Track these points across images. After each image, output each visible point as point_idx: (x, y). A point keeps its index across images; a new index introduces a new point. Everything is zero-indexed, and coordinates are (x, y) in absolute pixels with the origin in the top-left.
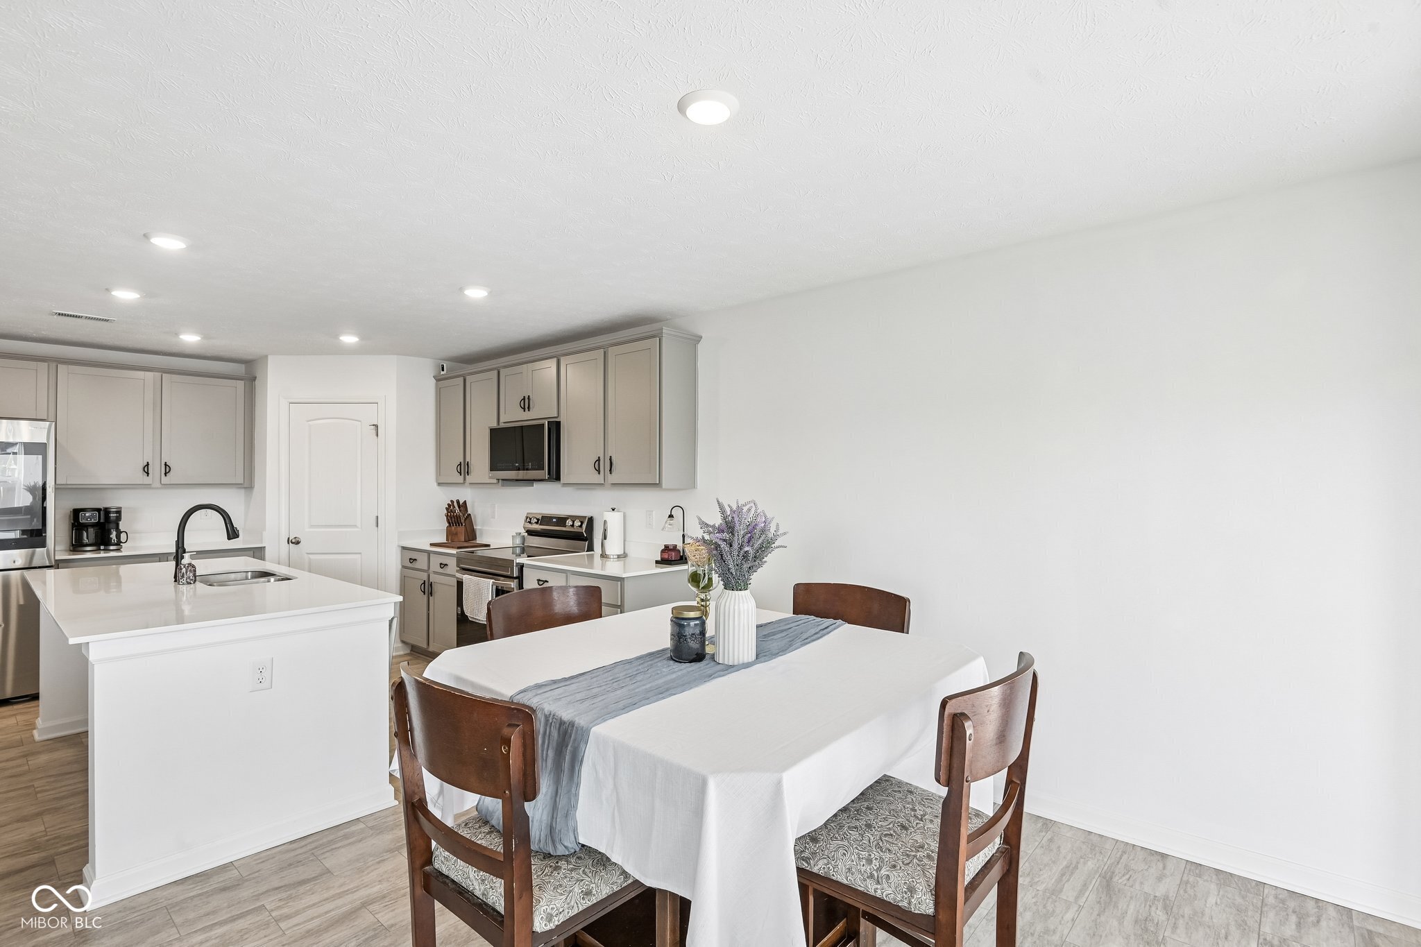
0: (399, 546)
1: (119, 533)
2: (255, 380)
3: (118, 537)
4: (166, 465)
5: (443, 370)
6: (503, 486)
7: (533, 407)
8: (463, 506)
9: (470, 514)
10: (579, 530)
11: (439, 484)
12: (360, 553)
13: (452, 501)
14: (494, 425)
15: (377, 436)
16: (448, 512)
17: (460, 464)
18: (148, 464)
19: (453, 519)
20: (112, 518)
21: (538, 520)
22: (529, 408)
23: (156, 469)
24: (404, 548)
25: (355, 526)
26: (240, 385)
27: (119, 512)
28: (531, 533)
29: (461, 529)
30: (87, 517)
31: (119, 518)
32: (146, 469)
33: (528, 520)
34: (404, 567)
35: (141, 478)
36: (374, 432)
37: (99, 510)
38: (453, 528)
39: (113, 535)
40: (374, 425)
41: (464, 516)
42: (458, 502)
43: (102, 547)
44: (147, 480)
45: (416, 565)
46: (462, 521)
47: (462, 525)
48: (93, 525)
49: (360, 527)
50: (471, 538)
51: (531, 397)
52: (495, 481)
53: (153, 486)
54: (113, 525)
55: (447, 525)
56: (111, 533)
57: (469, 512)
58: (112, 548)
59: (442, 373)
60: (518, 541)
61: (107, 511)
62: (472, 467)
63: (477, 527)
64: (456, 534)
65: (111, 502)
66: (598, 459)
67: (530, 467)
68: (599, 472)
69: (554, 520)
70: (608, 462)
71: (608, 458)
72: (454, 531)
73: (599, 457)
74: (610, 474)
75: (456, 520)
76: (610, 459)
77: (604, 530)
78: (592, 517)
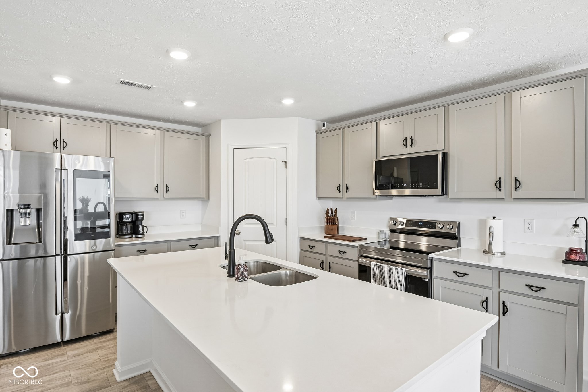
0: (299, 237)
1: (143, 227)
2: (210, 136)
3: (143, 229)
4: (166, 186)
5: (324, 126)
7: (416, 145)
8: (335, 212)
11: (319, 198)
12: (276, 241)
13: (328, 209)
15: (286, 168)
16: (327, 216)
17: (340, 185)
18: (157, 186)
19: (330, 221)
20: (139, 218)
21: (404, 223)
22: (411, 145)
23: (161, 189)
24: (302, 238)
25: (272, 224)
26: (203, 138)
27: (143, 215)
28: (393, 230)
29: (336, 227)
30: (127, 218)
31: (143, 219)
32: (157, 189)
33: (395, 223)
34: (302, 250)
35: (154, 194)
36: (284, 166)
37: (132, 213)
38: (329, 226)
39: (140, 229)
40: (284, 162)
42: (332, 209)
43: (134, 236)
44: (157, 195)
45: (315, 250)
46: (336, 222)
47: (335, 224)
48: (130, 222)
49: (275, 224)
51: (413, 138)
53: (160, 199)
54: (139, 223)
55: (325, 224)
56: (139, 228)
58: (140, 236)
59: (324, 128)
61: (136, 214)
62: (352, 187)
65: (137, 208)
66: (499, 179)
67: (421, 186)
68: (500, 189)
69: (420, 223)
70: (514, 181)
71: (514, 179)
72: (331, 229)
73: (500, 178)
74: (516, 191)
75: (332, 221)
76: (515, 179)
77: (489, 233)
78: (459, 222)
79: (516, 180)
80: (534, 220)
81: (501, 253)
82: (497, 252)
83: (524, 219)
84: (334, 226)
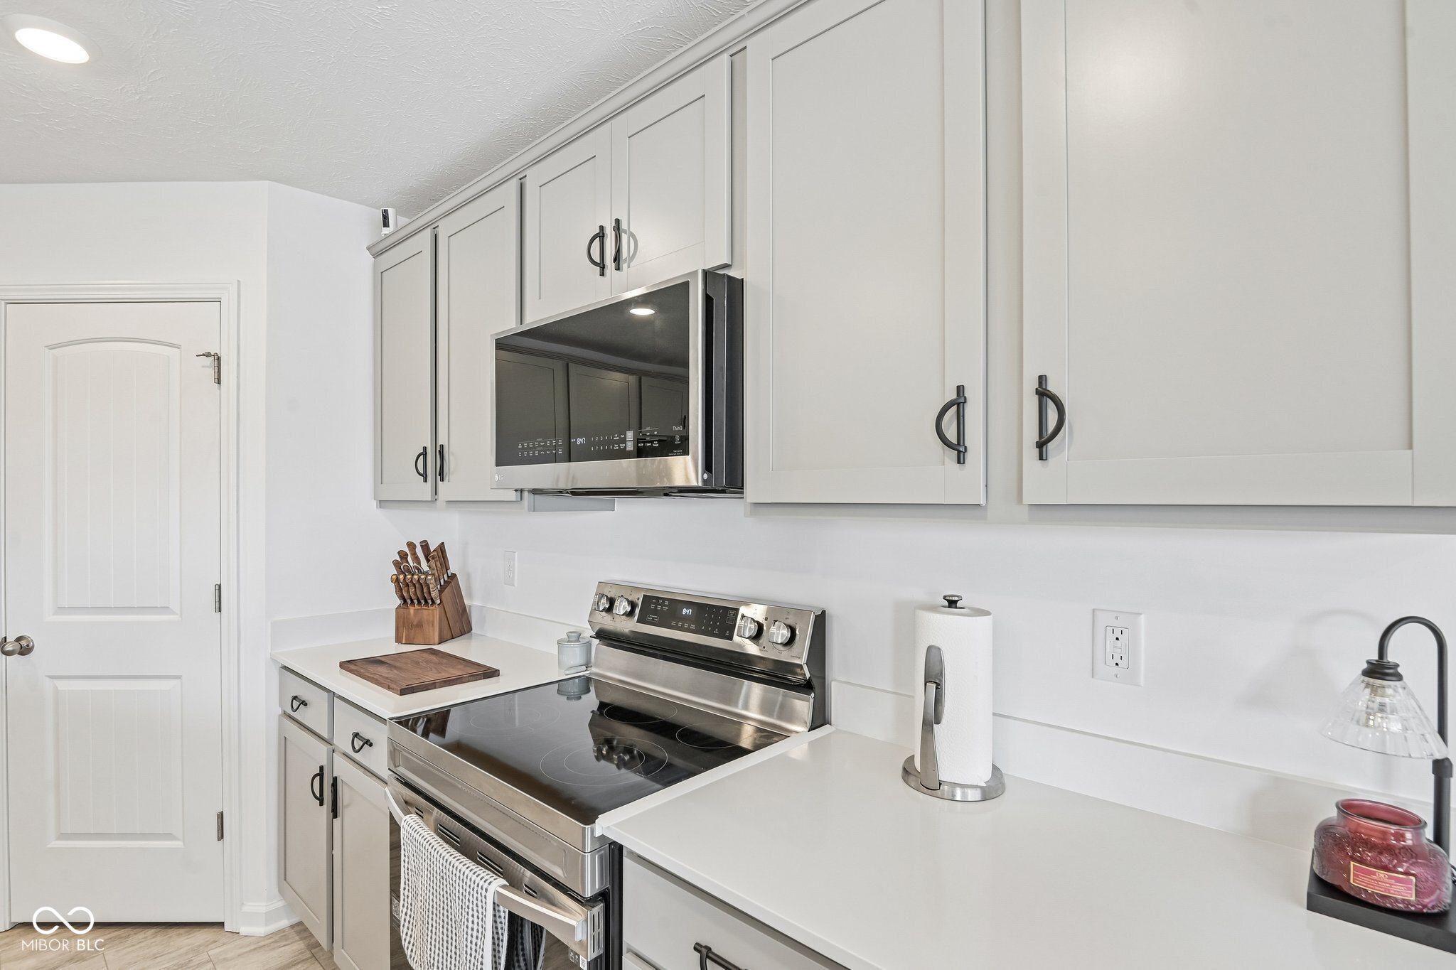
0: (270, 660)
5: (386, 224)
6: (534, 509)
7: (631, 258)
8: (439, 556)
9: (454, 575)
10: (785, 656)
11: (382, 504)
12: (179, 677)
13: (411, 545)
14: (509, 325)
15: (219, 382)
16: (400, 571)
17: (424, 453)
19: (412, 590)
21: (633, 605)
22: (617, 259)
24: (280, 668)
25: (165, 609)
28: (605, 636)
29: (432, 614)
33: (604, 604)
36: (211, 373)
38: (412, 610)
40: (208, 355)
41: (437, 579)
42: (425, 546)
45: (307, 716)
46: (434, 594)
47: (433, 602)
49: (177, 611)
50: (456, 630)
51: (624, 226)
52: (513, 496)
55: (399, 602)
57: (452, 570)
59: (386, 231)
60: (575, 656)
62: (451, 463)
63: (473, 602)
64: (420, 625)
66: (954, 396)
67: (630, 446)
68: (959, 449)
69: (685, 611)
70: (1031, 403)
71: (1031, 385)
72: (415, 623)
73: (958, 387)
74: (1041, 458)
75: (419, 593)
76: (1037, 392)
77: (926, 685)
78: (824, 612)
79: (1043, 393)
80: (1141, 614)
81: (981, 788)
82: (963, 786)
83: (1094, 610)
84: (425, 612)
